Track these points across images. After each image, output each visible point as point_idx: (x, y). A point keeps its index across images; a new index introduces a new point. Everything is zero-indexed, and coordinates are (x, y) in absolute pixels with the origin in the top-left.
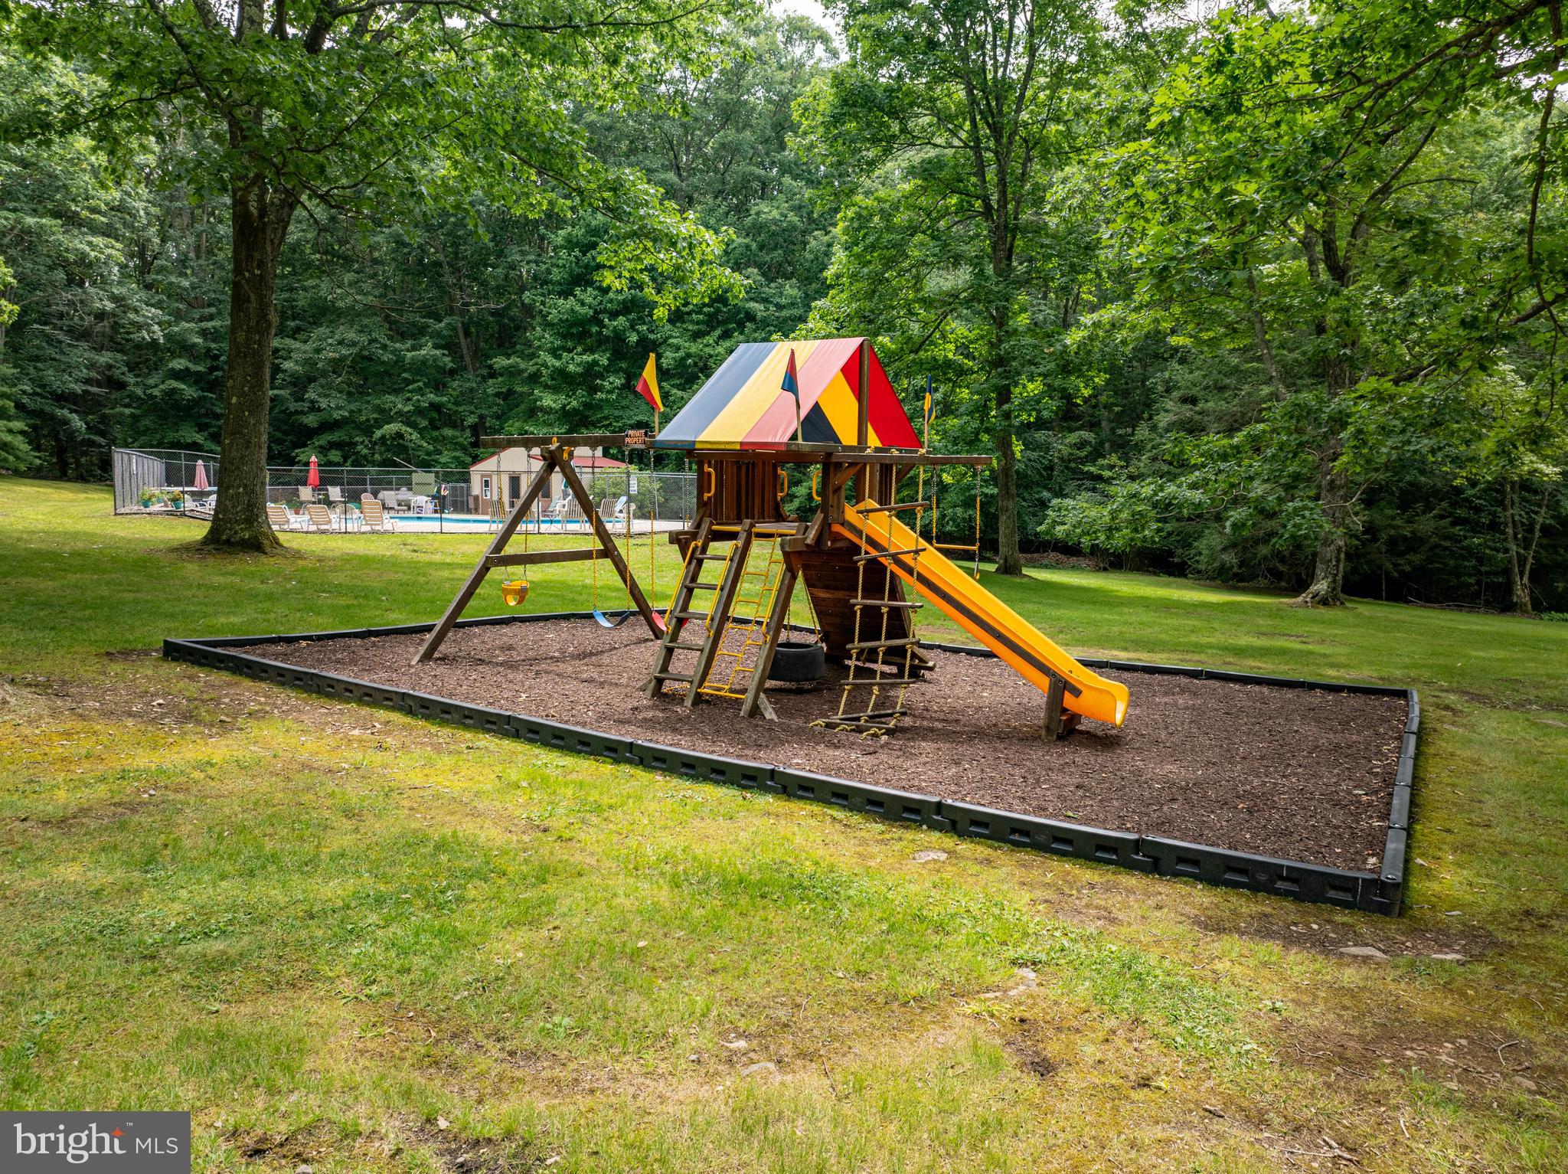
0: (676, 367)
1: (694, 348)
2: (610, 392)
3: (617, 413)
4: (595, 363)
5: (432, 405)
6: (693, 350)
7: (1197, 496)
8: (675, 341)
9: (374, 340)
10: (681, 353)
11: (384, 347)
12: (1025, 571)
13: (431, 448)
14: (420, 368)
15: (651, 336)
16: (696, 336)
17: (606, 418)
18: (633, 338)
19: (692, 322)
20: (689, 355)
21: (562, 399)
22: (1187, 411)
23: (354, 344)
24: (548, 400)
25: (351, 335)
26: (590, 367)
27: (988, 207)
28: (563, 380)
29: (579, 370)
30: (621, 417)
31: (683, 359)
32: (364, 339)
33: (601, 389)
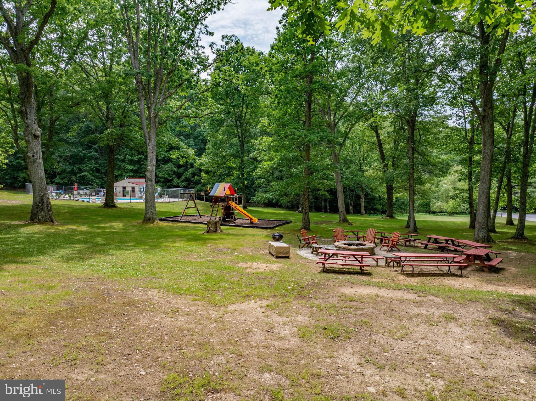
6: (166, 155)
7: (272, 197)
9: (79, 151)
11: (81, 152)
12: (248, 208)
21: (132, 167)
22: (280, 174)
23: (74, 152)
24: (129, 167)
25: (73, 149)
26: (140, 159)
27: (239, 137)
28: (131, 162)
29: (137, 160)
32: (76, 150)
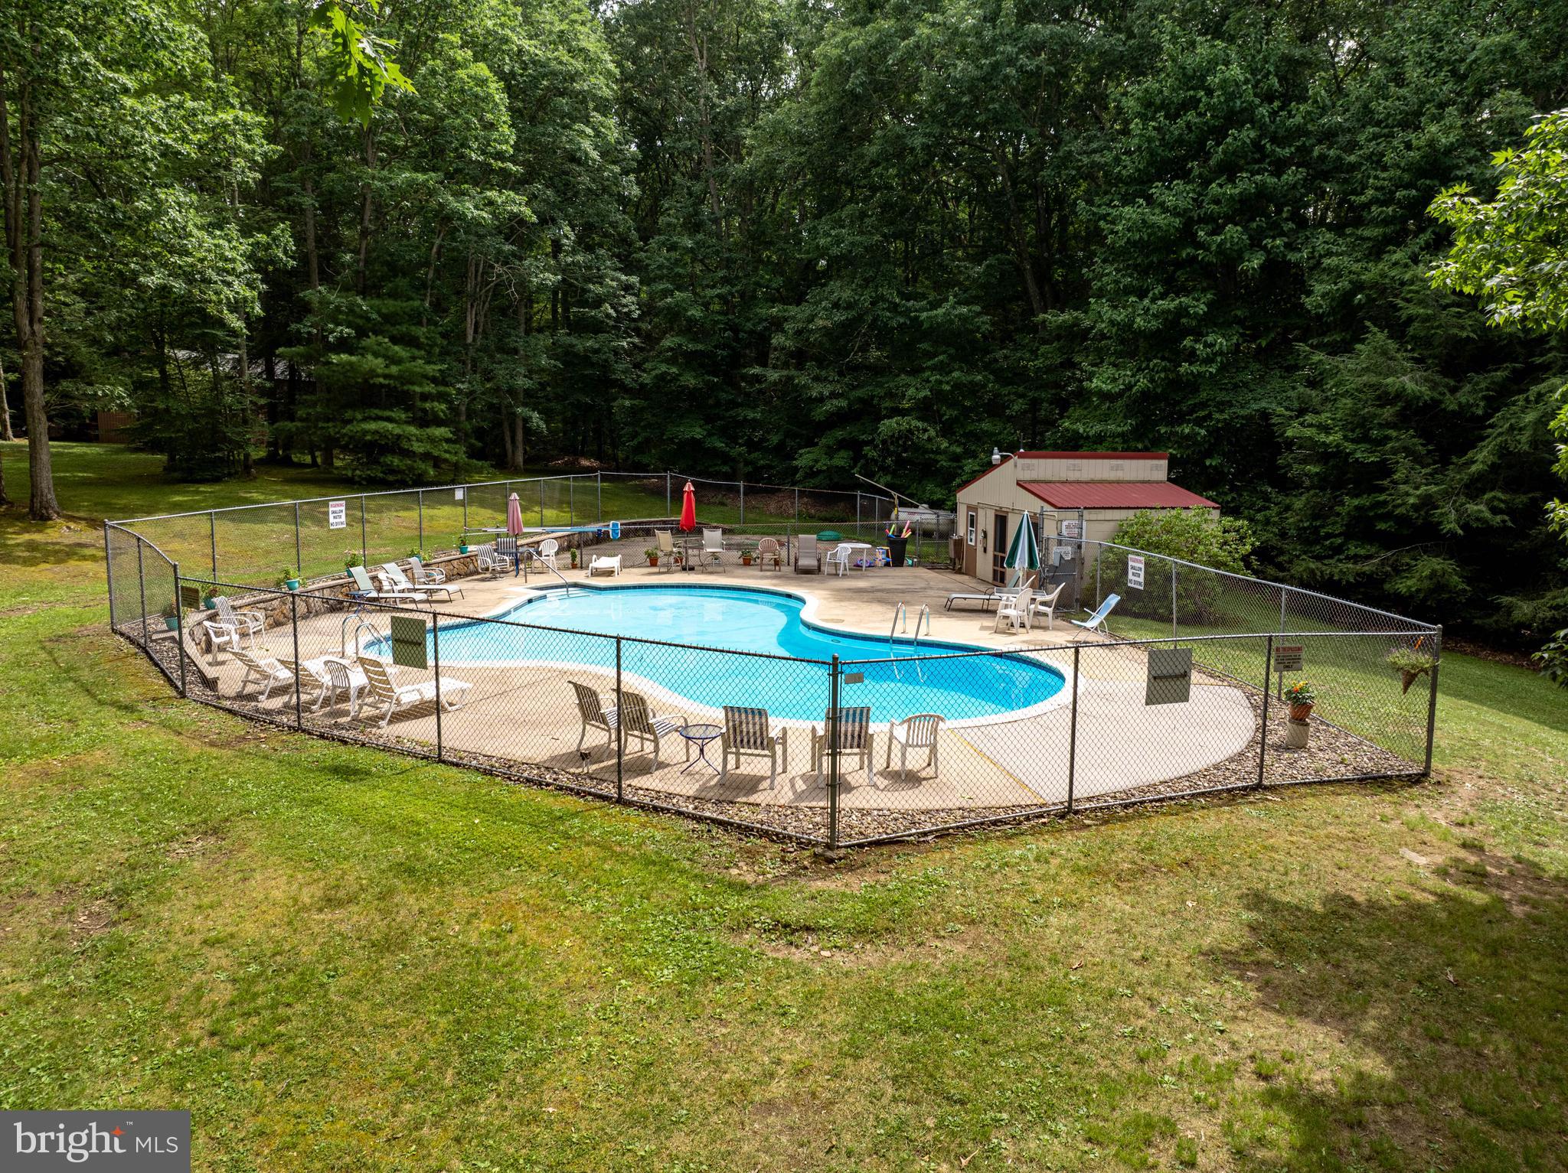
0: (1333, 311)
1: (1372, 272)
2: (1208, 361)
3: (1222, 396)
4: (1182, 311)
5: (957, 386)
8: (1332, 261)
10: (1344, 284)
11: (894, 308)
13: (959, 450)
14: (942, 335)
15: (1293, 257)
16: (1377, 252)
17: (1203, 405)
18: (1255, 262)
19: (1375, 222)
20: (1358, 287)
21: (1125, 374)
26: (1173, 320)
29: (1154, 324)
30: (1230, 404)
31: (1348, 295)
33: (1191, 356)
